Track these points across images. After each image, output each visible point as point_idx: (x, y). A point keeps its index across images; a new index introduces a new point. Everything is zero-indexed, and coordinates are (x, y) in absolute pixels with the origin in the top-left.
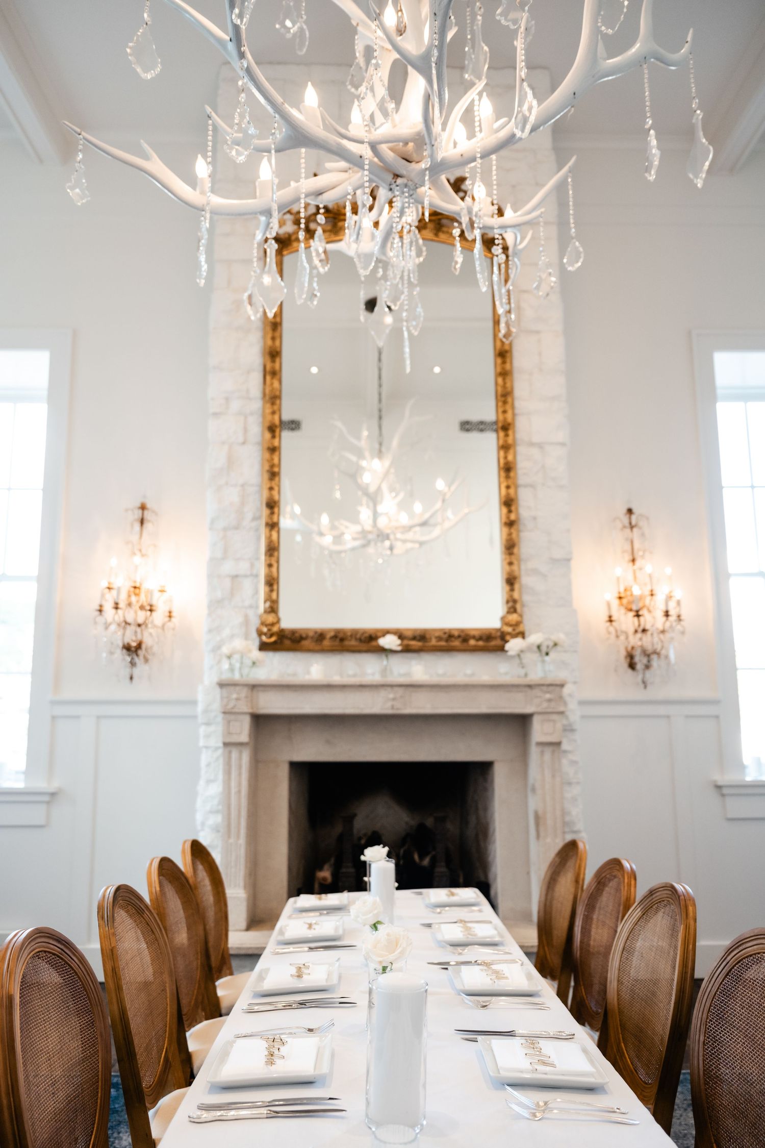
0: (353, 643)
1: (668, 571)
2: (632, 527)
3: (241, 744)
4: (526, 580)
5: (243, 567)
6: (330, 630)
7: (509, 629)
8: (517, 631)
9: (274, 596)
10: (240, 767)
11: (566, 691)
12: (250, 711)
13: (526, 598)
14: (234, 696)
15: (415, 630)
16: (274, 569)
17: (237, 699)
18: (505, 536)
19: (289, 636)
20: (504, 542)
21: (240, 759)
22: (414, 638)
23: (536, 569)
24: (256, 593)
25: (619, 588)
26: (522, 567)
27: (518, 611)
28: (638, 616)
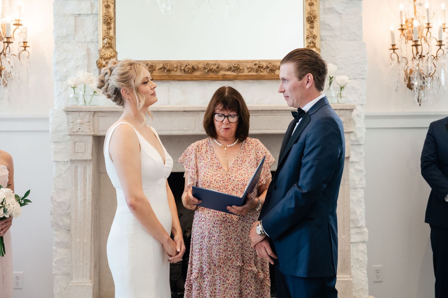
0: (179, 73)
3: (86, 161)
4: (322, 17)
5: (85, 7)
6: (159, 62)
9: (111, 33)
10: (85, 180)
11: (355, 112)
12: (93, 133)
13: (324, 33)
14: (79, 121)
15: (230, 62)
16: (111, 10)
17: (81, 124)
21: (85, 172)
22: (230, 69)
23: (333, 8)
24: (97, 30)
25: (402, 20)
26: (321, 6)
27: (316, 45)
28: (416, 46)
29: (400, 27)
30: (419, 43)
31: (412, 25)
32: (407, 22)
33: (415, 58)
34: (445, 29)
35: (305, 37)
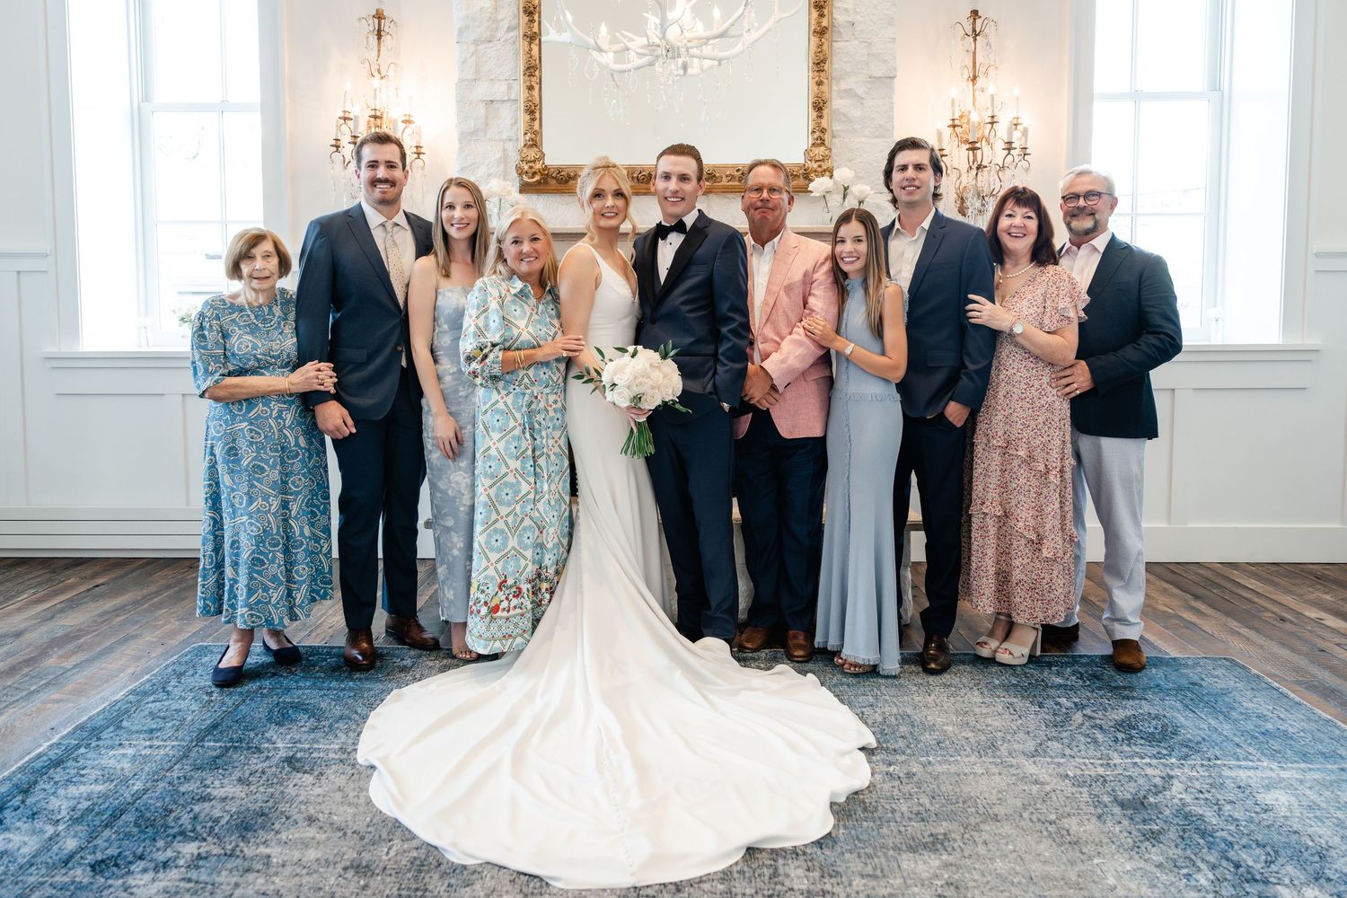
1: (1016, 91)
2: (976, 34)
4: (837, 103)
7: (815, 166)
8: (825, 167)
9: (536, 125)
13: (837, 127)
16: (536, 92)
18: (813, 48)
19: (554, 175)
20: (812, 54)
23: (850, 89)
24: (515, 123)
25: (953, 114)
26: (834, 88)
27: (826, 142)
28: (974, 149)
29: (951, 123)
30: (978, 145)
31: (968, 123)
32: (961, 117)
33: (971, 168)
34: (1018, 127)
35: (810, 132)
